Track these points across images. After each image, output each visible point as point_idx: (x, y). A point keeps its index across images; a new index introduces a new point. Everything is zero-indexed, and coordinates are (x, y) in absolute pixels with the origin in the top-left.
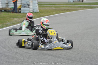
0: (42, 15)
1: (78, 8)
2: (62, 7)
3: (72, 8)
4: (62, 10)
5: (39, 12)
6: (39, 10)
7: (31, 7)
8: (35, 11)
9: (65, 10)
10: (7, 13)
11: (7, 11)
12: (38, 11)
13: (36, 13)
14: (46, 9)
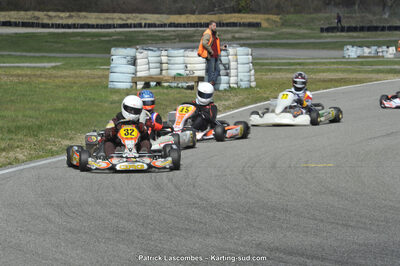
0: (265, 96)
1: (370, 75)
2: (324, 71)
3: (354, 76)
4: (324, 81)
5: (257, 87)
6: (256, 80)
7: (233, 72)
8: (244, 85)
9: (331, 80)
10: (165, 91)
11: (166, 84)
12: (253, 84)
13: (246, 89)
14: (278, 77)
